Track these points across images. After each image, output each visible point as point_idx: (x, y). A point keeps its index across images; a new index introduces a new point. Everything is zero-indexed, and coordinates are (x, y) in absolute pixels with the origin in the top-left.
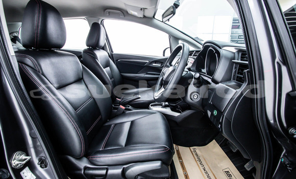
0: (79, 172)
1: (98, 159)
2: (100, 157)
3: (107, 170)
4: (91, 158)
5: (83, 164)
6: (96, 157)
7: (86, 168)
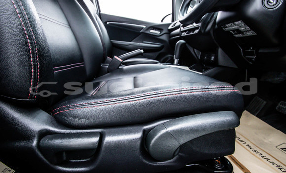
0: (23, 144)
1: (78, 111)
2: (82, 106)
3: (102, 136)
4: (60, 110)
5: (36, 123)
6: (73, 107)
7: (44, 134)
